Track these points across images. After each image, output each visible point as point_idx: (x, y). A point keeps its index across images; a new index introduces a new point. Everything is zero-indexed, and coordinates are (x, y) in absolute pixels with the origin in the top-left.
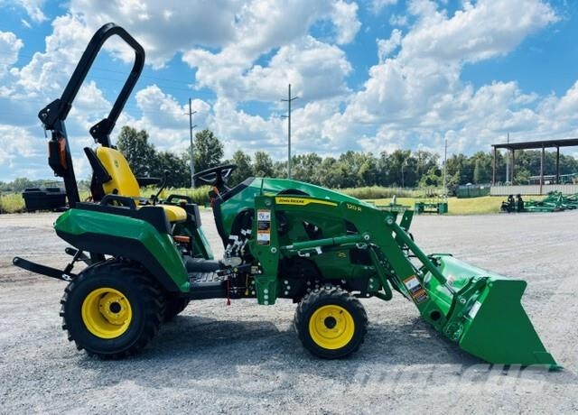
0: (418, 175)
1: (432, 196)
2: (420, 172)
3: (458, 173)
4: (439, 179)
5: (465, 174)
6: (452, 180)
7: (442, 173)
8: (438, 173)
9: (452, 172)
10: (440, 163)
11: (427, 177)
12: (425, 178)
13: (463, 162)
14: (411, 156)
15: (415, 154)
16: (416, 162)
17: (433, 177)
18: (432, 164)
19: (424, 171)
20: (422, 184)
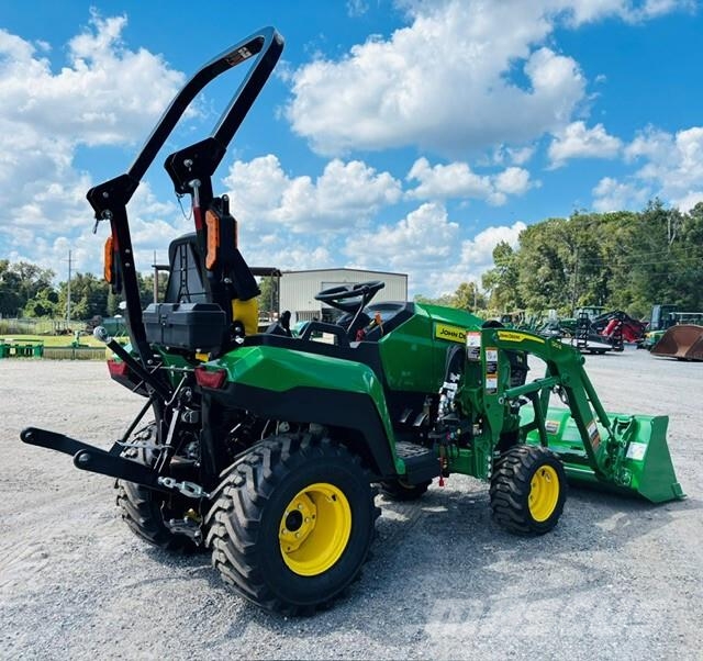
0: (22, 300)
1: (64, 333)
2: (25, 296)
3: (84, 299)
4: (56, 307)
5: (94, 301)
6: (77, 309)
7: (60, 299)
8: (53, 297)
9: (76, 298)
10: (55, 284)
11: (36, 304)
12: (32, 304)
13: (92, 285)
14: (9, 270)
15: (16, 266)
16: (17, 280)
17: (46, 303)
18: (43, 285)
19: (31, 293)
20: (28, 314)
